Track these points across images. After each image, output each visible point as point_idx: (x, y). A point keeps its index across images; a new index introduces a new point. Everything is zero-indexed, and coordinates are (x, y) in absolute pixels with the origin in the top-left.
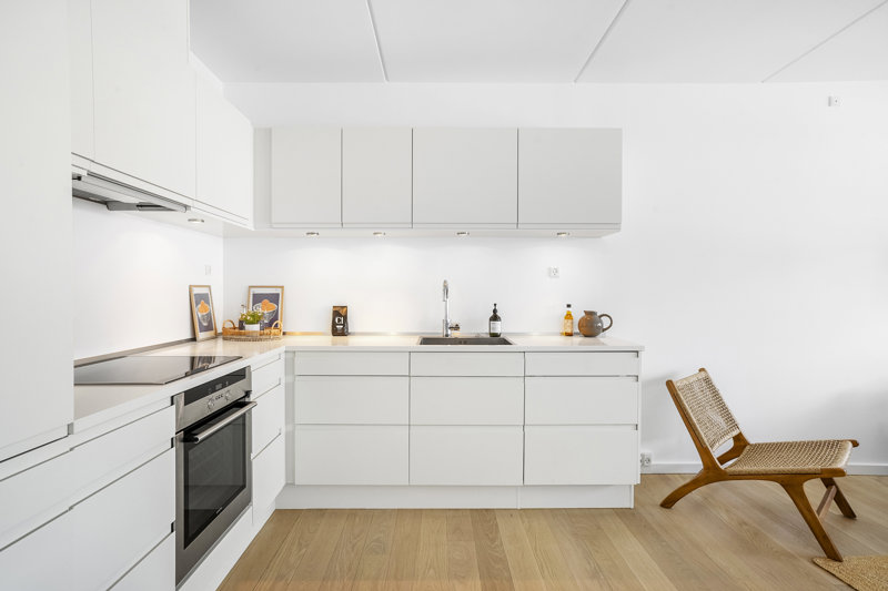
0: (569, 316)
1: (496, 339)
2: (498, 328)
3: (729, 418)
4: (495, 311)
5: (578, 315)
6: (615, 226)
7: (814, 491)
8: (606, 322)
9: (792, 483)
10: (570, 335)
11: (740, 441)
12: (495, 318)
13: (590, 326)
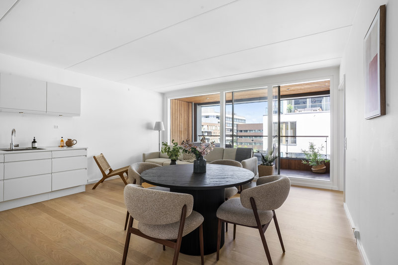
0: (62, 141)
1: (34, 148)
2: (36, 145)
3: (109, 166)
4: (34, 140)
5: (65, 140)
6: (79, 115)
7: (125, 174)
8: (75, 142)
9: (121, 174)
10: (62, 146)
11: (111, 170)
12: (34, 142)
13: (69, 144)
